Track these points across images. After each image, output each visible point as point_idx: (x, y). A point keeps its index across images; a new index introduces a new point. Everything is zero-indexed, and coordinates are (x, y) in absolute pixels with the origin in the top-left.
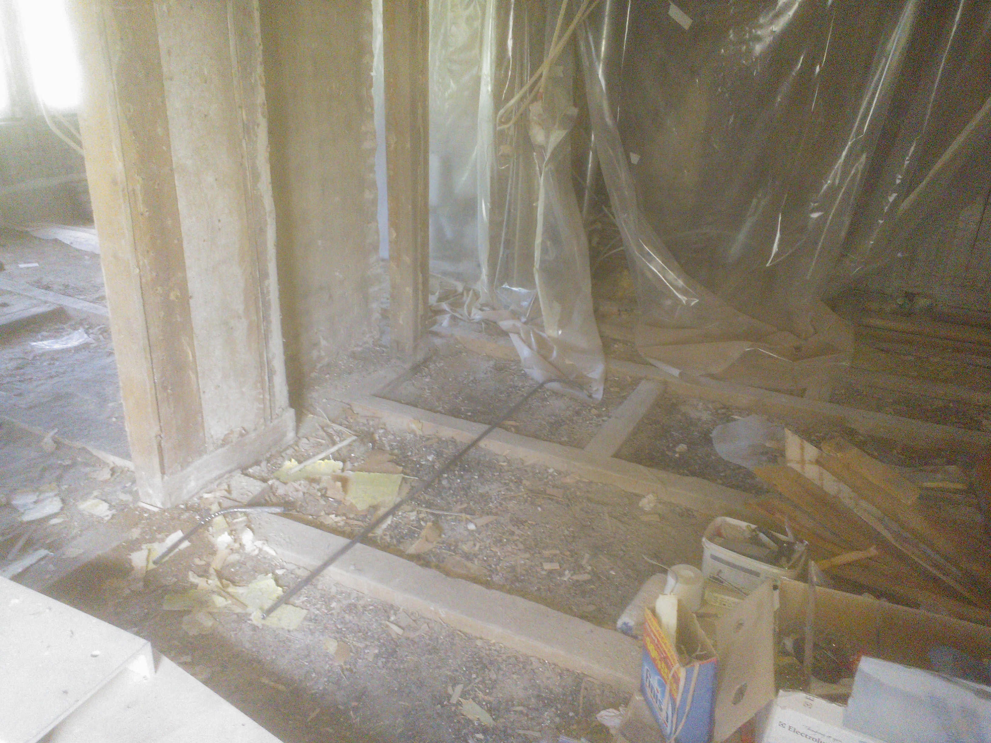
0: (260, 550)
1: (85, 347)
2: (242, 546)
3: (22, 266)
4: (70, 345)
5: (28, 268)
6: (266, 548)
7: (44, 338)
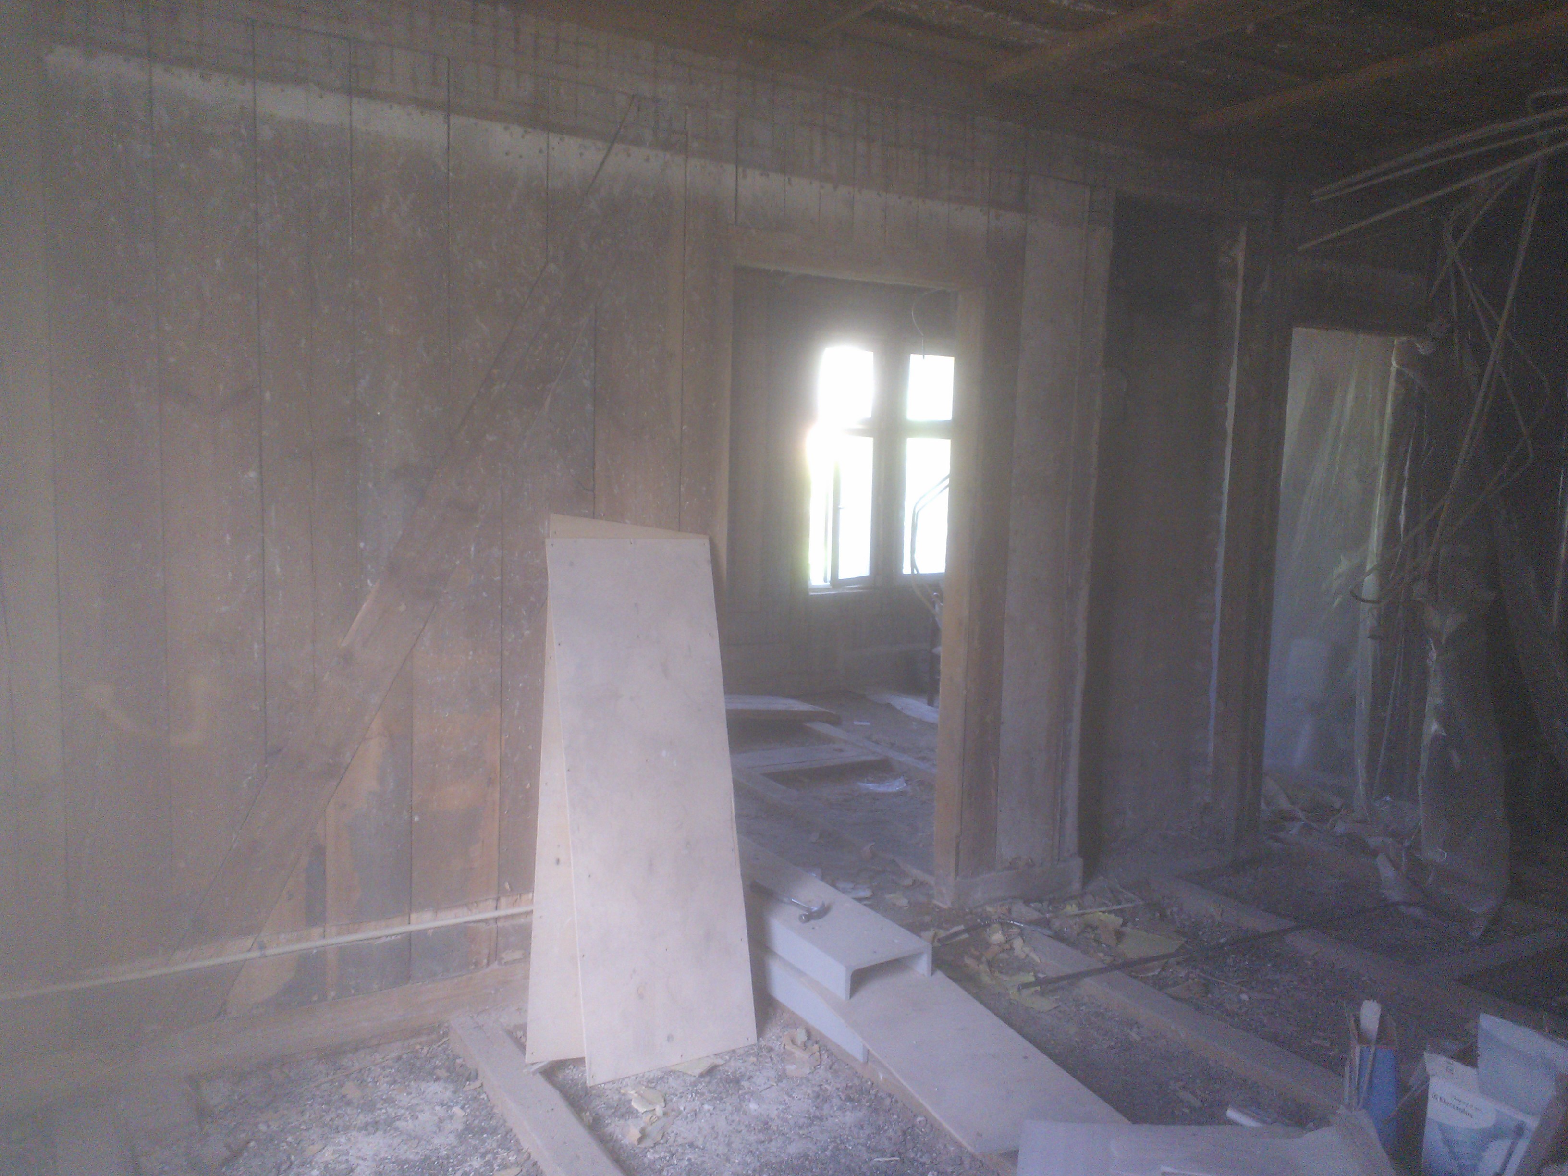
0: (1027, 956)
1: (902, 793)
2: (1012, 948)
3: (855, 723)
4: (890, 790)
5: (861, 726)
6: (1034, 956)
7: (868, 782)
